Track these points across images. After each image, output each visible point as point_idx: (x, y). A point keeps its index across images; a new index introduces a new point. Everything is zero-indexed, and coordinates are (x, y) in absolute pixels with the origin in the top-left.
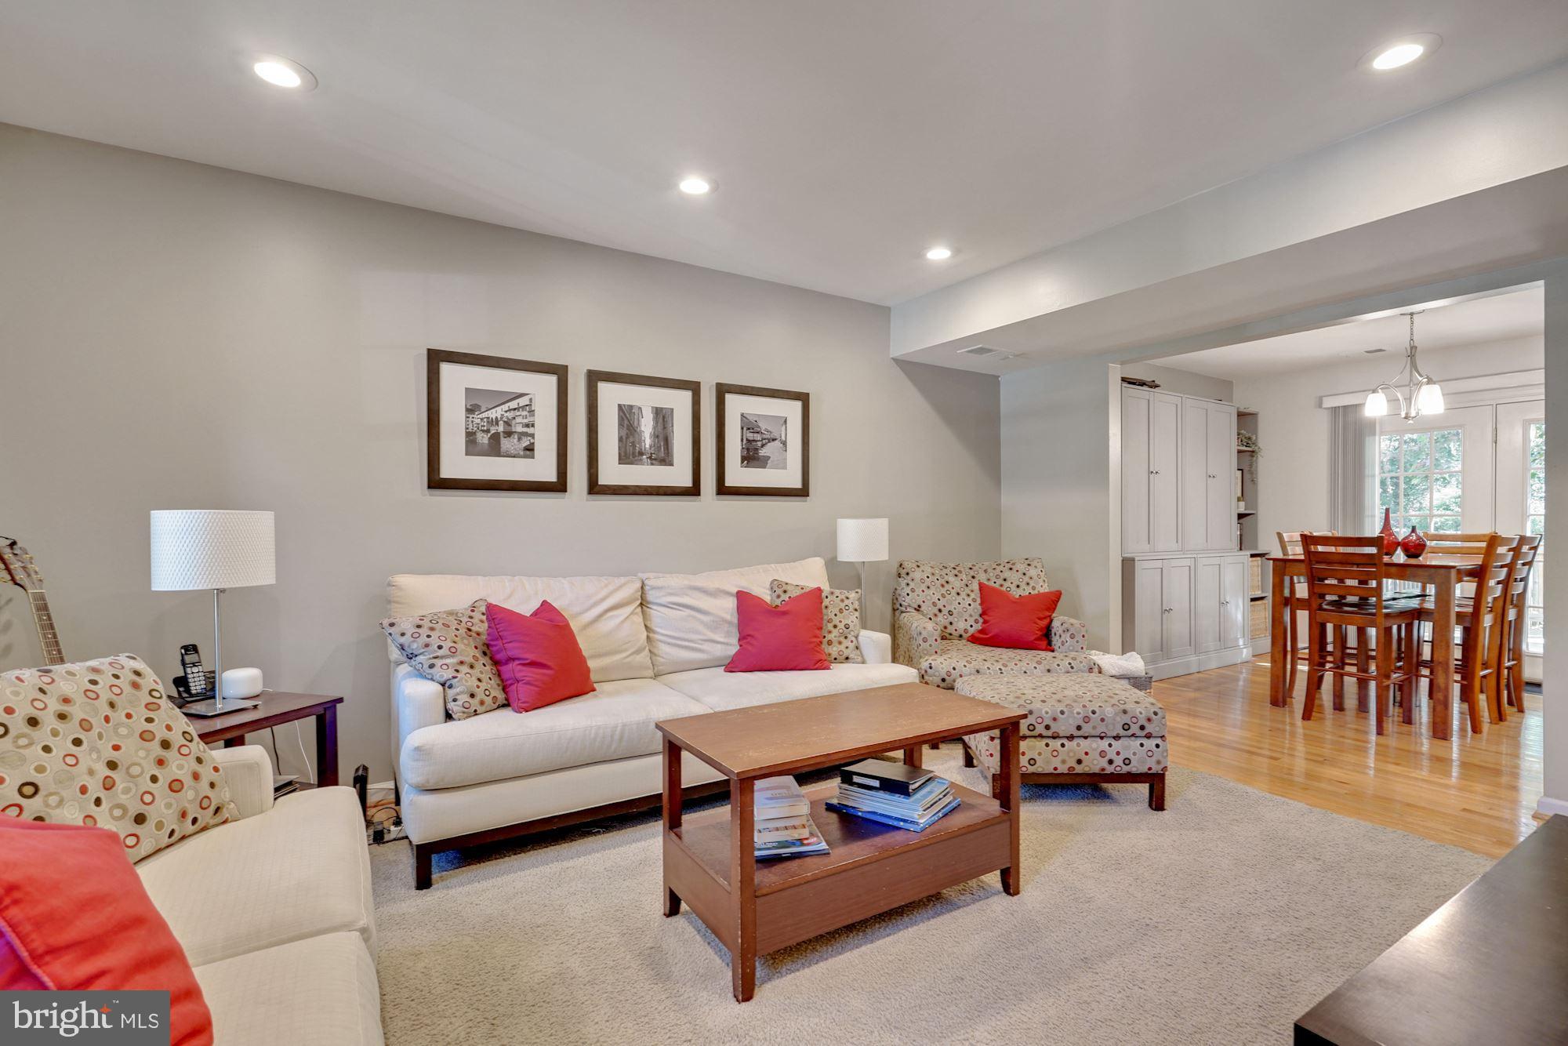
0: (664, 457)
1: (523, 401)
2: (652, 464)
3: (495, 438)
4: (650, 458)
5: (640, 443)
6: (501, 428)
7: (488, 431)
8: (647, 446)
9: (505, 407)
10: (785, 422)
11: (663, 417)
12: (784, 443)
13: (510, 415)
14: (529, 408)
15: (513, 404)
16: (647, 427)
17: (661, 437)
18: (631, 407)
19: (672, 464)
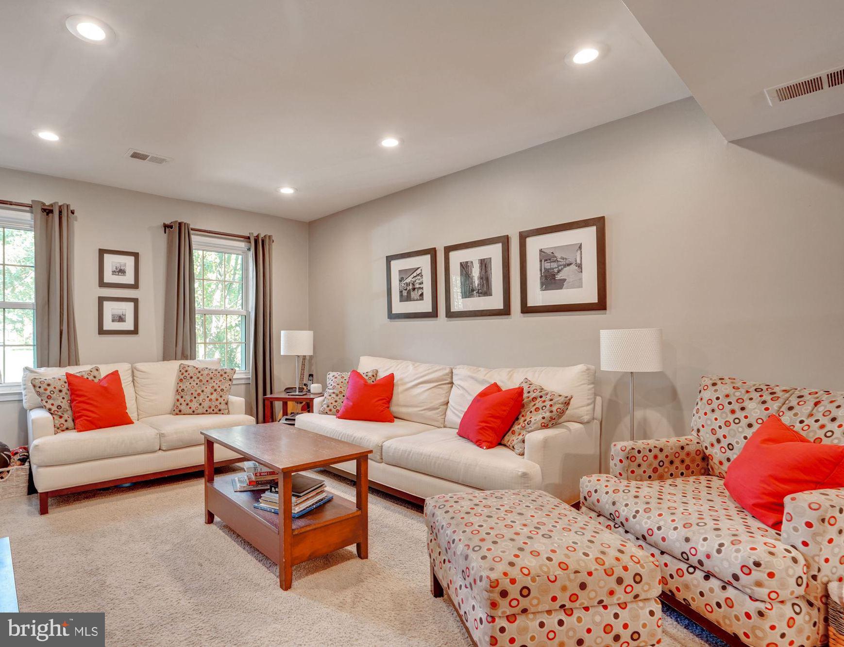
0: (485, 290)
1: (418, 272)
2: (479, 296)
3: (409, 292)
4: (478, 292)
5: (472, 284)
6: (411, 287)
7: (406, 289)
8: (476, 285)
9: (412, 276)
10: (580, 247)
11: (485, 264)
12: (580, 266)
13: (414, 280)
14: (420, 275)
15: (415, 274)
16: (476, 272)
17: (484, 279)
18: (467, 262)
19: (491, 295)
